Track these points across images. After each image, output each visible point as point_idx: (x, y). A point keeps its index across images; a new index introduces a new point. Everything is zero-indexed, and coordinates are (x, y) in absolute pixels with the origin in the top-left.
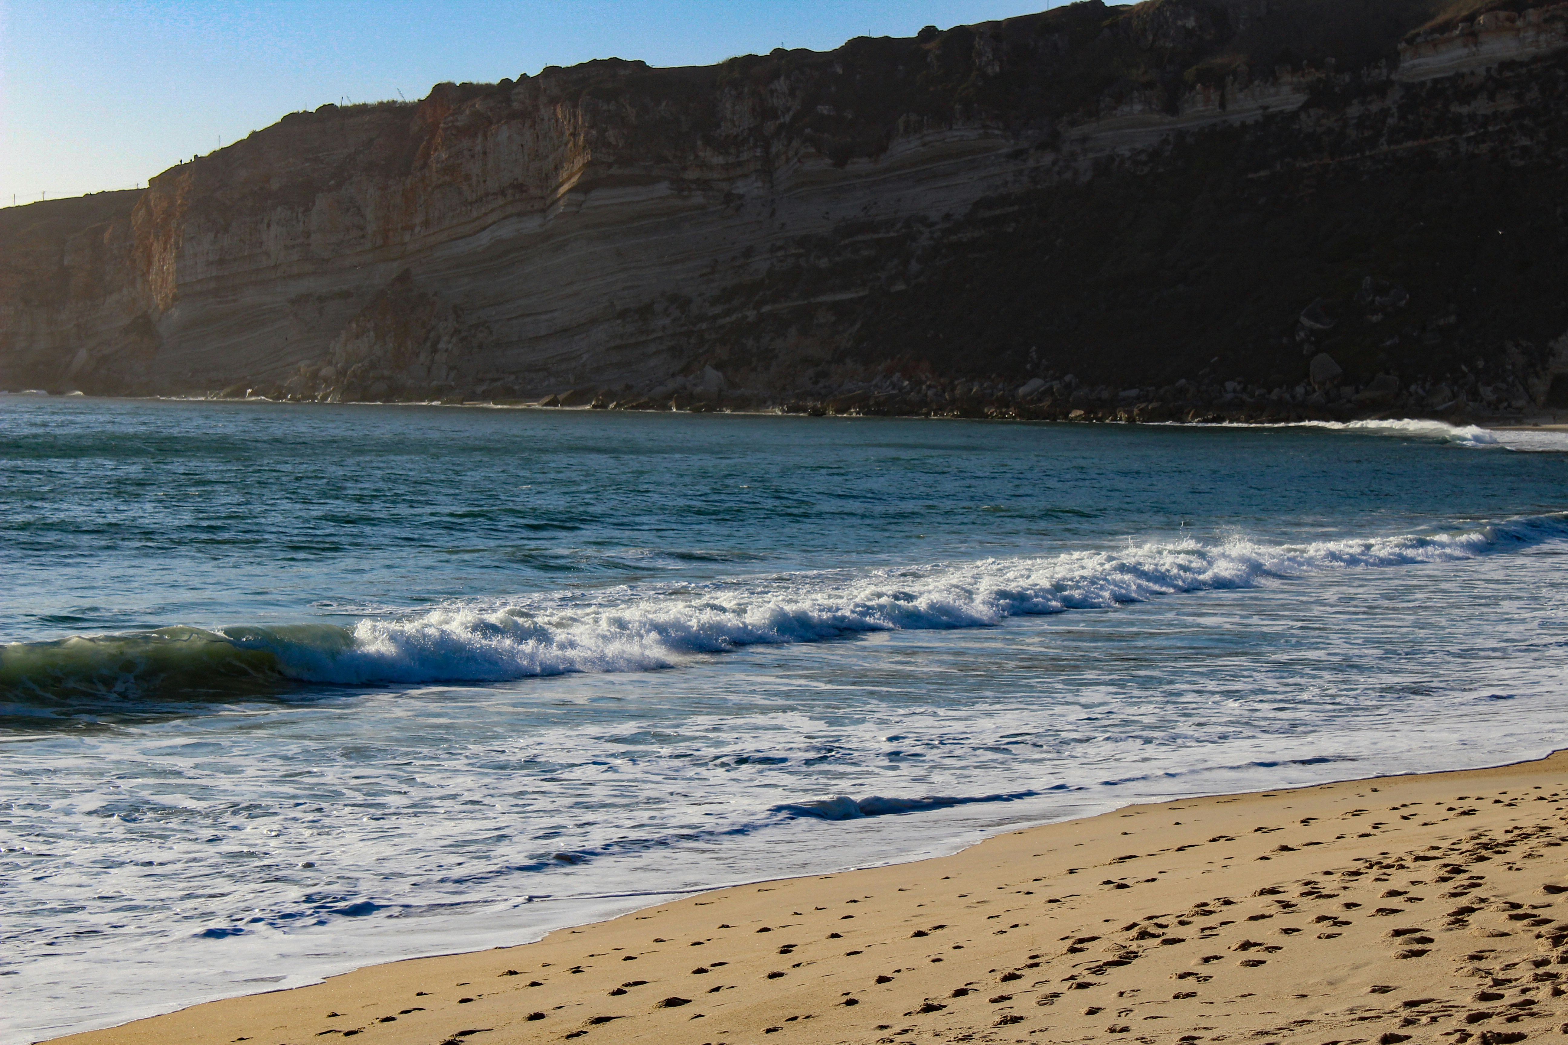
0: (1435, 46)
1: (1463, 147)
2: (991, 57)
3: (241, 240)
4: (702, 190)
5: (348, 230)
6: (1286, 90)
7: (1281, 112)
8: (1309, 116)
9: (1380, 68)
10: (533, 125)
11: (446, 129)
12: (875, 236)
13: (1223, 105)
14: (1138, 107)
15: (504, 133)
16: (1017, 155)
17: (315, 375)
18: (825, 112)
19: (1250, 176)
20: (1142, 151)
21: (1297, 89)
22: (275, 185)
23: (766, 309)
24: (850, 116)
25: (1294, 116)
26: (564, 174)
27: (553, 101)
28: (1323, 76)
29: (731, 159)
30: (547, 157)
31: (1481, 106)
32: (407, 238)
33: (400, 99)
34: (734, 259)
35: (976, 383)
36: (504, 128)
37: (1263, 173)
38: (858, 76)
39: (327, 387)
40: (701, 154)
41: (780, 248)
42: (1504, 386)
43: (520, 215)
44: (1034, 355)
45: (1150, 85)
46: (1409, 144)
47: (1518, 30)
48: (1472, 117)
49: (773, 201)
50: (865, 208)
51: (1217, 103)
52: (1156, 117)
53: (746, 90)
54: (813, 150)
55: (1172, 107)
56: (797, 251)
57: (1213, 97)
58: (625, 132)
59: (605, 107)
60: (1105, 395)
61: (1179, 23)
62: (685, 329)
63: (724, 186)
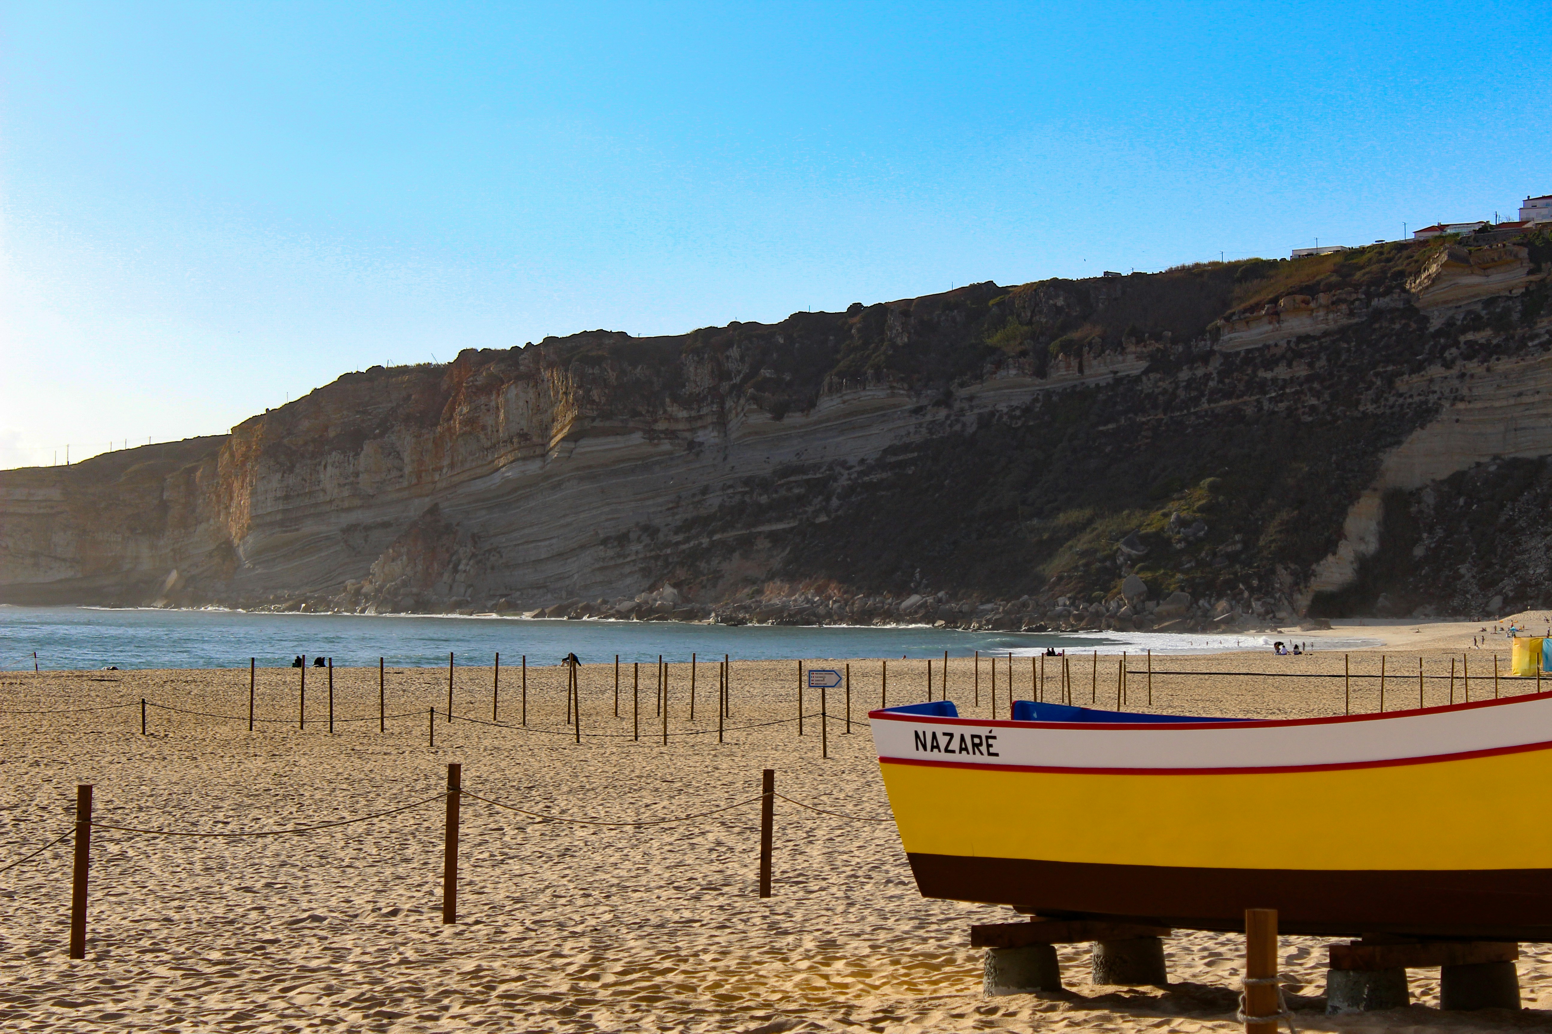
0: (1247, 323)
1: (1266, 405)
2: (900, 330)
3: (304, 480)
4: (670, 439)
5: (389, 470)
6: (1131, 357)
7: (1128, 376)
8: (1149, 379)
9: (1205, 340)
10: (536, 386)
11: (468, 388)
12: (805, 477)
13: (1081, 370)
14: (1013, 372)
15: (513, 392)
16: (918, 411)
17: (358, 592)
18: (768, 375)
19: (1101, 428)
20: (1017, 407)
21: (1139, 358)
22: (332, 434)
23: (716, 537)
24: (788, 378)
25: (1138, 379)
26: (557, 425)
27: (551, 365)
28: (1161, 347)
29: (693, 413)
30: (546, 411)
31: (1282, 372)
32: (437, 477)
33: (434, 363)
34: (694, 495)
35: (872, 599)
36: (513, 387)
37: (1111, 426)
38: (797, 345)
39: (366, 602)
40: (669, 409)
41: (730, 487)
42: (1272, 601)
43: (524, 459)
44: (917, 576)
45: (1023, 354)
46: (1225, 403)
47: (1312, 310)
48: (1274, 380)
49: (726, 447)
50: (798, 454)
51: (1076, 369)
52: (1028, 380)
53: (706, 356)
54: (755, 407)
55: (1041, 372)
56: (743, 490)
57: (1073, 364)
58: (607, 391)
59: (591, 371)
60: (965, 608)
61: (1051, 302)
62: (653, 553)
63: (688, 435)
